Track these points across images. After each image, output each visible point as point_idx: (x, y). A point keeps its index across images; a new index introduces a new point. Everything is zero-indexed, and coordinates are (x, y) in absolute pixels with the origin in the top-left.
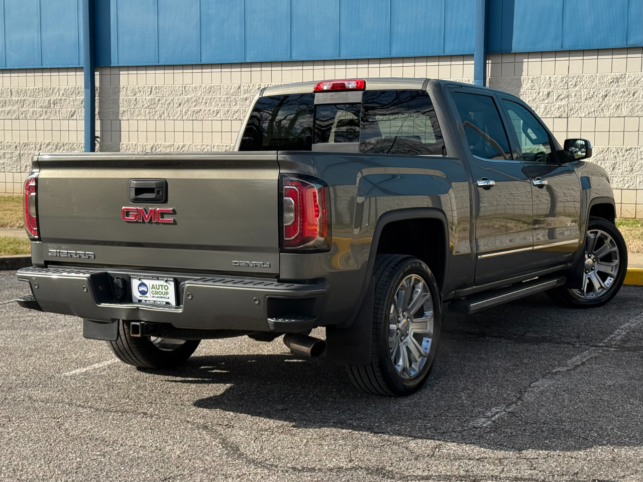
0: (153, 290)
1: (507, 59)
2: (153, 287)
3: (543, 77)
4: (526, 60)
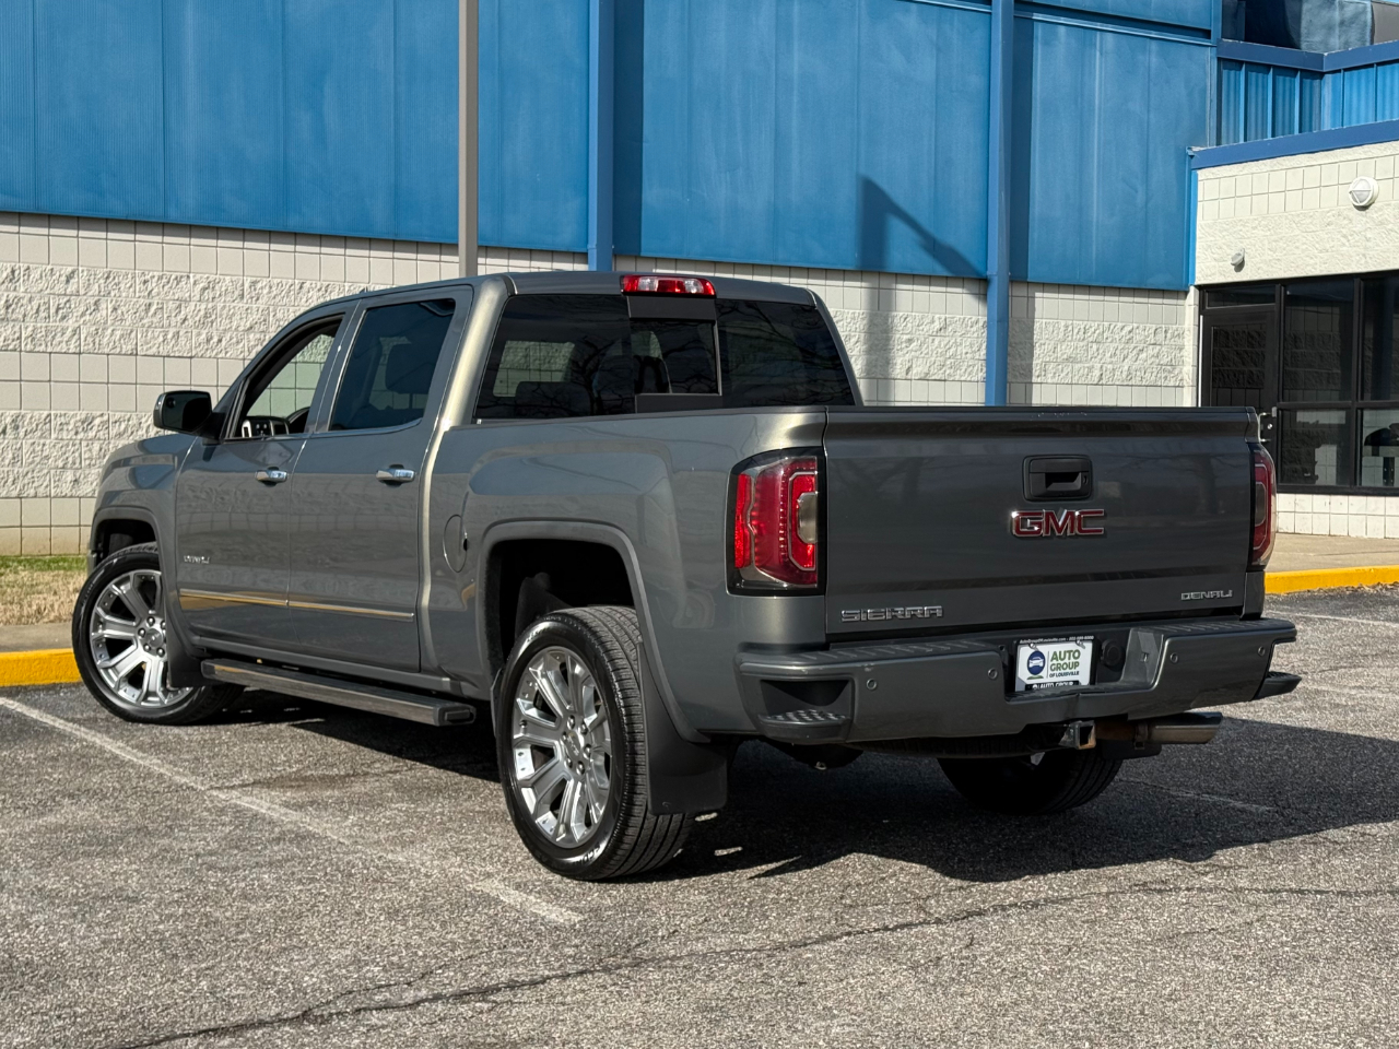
0: (1055, 662)
2: (1055, 656)
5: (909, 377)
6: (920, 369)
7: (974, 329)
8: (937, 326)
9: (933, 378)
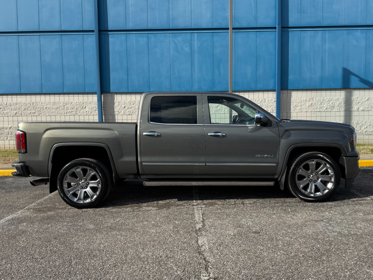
1: (109, 95)
3: (122, 101)
4: (116, 95)
8: (366, 99)
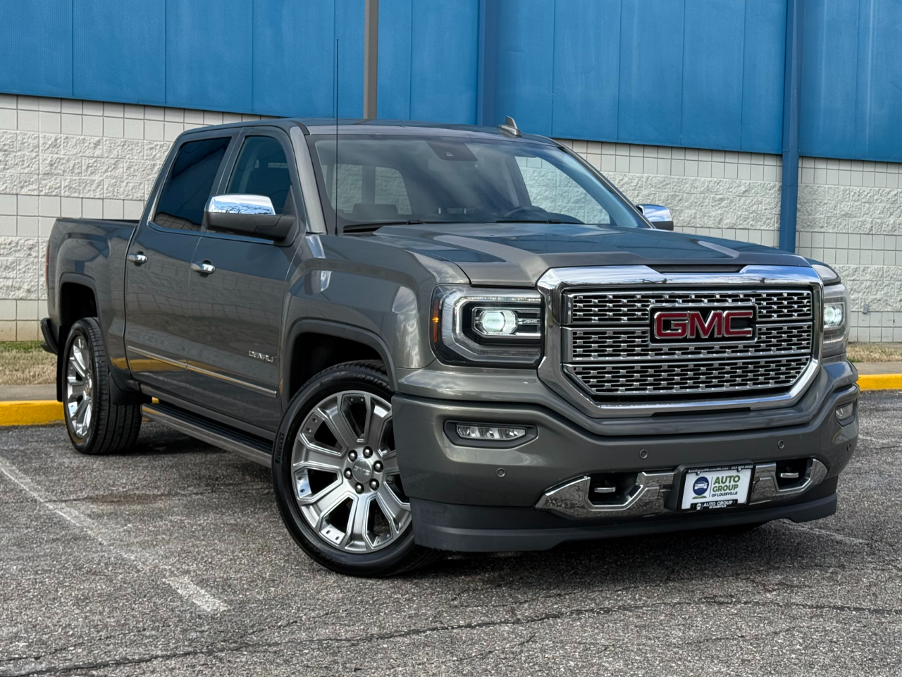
5: (720, 226)
6: (728, 221)
7: (772, 191)
8: (743, 189)
9: (740, 227)
